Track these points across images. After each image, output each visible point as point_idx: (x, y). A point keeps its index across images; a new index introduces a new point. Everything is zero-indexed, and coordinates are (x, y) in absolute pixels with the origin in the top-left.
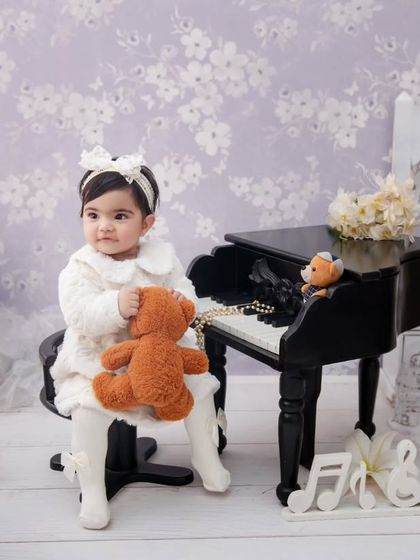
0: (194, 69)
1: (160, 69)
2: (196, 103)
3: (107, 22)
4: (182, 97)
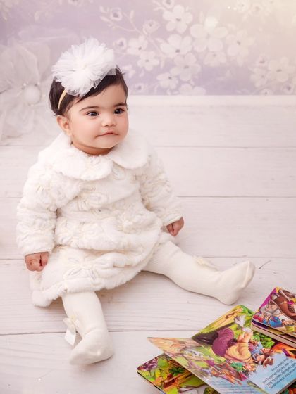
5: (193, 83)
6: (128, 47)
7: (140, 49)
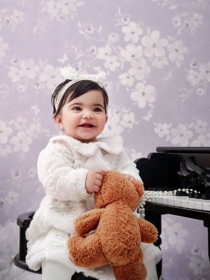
0: (130, 49)
1: (107, 49)
2: (131, 72)
3: (72, 17)
4: (122, 68)
5: (145, 82)
6: (98, 53)
7: (106, 54)
